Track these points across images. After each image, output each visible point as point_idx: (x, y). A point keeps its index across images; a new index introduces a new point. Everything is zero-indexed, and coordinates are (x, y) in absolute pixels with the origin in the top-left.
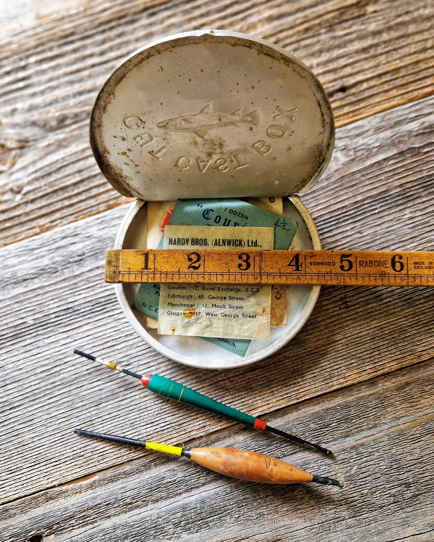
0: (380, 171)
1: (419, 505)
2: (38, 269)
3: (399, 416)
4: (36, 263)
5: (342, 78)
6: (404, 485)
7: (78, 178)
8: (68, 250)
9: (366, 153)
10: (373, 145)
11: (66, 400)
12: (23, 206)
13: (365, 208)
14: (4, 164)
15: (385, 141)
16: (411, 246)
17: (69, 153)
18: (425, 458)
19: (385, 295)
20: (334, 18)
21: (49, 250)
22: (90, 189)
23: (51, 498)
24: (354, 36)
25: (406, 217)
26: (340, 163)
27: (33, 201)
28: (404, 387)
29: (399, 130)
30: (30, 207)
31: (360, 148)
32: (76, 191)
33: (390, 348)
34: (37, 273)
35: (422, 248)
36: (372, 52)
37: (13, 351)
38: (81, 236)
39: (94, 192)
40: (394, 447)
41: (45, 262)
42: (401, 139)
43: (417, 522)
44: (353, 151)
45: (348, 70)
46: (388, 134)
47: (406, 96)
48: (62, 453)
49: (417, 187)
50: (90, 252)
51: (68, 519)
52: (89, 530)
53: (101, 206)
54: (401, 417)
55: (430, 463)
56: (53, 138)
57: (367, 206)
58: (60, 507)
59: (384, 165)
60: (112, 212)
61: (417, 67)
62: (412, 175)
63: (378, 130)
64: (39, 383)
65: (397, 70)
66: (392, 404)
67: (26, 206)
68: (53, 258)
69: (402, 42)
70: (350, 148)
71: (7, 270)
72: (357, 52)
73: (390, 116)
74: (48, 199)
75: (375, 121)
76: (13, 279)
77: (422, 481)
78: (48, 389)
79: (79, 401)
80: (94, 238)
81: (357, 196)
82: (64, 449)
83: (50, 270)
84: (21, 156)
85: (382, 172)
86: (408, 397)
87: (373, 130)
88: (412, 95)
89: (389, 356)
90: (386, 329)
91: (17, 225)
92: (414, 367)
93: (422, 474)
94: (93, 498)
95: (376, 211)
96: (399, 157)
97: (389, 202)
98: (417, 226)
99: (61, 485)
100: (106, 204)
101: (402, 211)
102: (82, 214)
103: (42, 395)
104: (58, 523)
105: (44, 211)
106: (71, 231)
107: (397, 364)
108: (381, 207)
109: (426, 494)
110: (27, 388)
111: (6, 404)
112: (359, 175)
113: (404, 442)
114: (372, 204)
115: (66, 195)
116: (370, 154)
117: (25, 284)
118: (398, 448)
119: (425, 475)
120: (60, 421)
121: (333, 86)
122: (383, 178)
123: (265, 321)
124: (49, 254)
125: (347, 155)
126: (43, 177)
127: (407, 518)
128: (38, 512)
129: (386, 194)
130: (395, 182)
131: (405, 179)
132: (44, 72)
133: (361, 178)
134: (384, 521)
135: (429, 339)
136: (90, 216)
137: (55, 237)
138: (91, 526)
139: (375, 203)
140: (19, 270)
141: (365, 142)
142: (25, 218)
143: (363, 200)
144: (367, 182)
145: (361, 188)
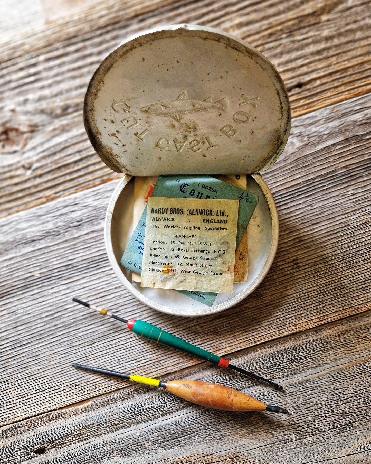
0: (329, 154)
1: (353, 431)
2: (44, 232)
3: (339, 358)
4: (43, 227)
5: (299, 76)
6: (342, 414)
7: (77, 157)
8: (69, 217)
9: (318, 139)
10: (323, 133)
11: (66, 339)
12: (33, 180)
13: (316, 185)
14: (18, 145)
15: (334, 129)
16: (353, 217)
17: (71, 136)
18: (359, 393)
19: (330, 258)
20: (293, 25)
21: (53, 217)
22: (88, 166)
23: (53, 419)
24: (310, 40)
25: (349, 193)
26: (296, 147)
27: (40, 176)
28: (343, 334)
29: (346, 120)
30: (38, 181)
31: (312, 135)
32: (76, 168)
33: (333, 302)
34: (43, 236)
35: (362, 219)
36: (325, 54)
37: (23, 299)
38: (80, 205)
39: (91, 169)
40: (334, 383)
41: (50, 226)
42: (347, 128)
43: (351, 444)
44: (307, 137)
45: (305, 69)
46: (336, 123)
47: (352, 91)
48: (62, 383)
49: (359, 169)
50: (87, 218)
51: (66, 436)
52: (83, 445)
53: (96, 180)
55: (363, 397)
56: (58, 123)
57: (317, 183)
58: (60, 426)
59: (332, 149)
60: (106, 185)
61: (362, 67)
62: (355, 158)
63: (328, 120)
64: (44, 325)
65: (345, 69)
66: (333, 348)
67: (35, 180)
68: (57, 223)
69: (350, 46)
70: (304, 135)
71: (19, 233)
72: (312, 54)
73: (338, 109)
74: (53, 175)
75: (326, 112)
76: (24, 240)
77: (356, 411)
78: (51, 331)
79: (76, 341)
80: (90, 207)
81: (309, 175)
82: (64, 379)
83: (54, 233)
84: (31, 138)
85: (330, 155)
86: (347, 342)
87: (324, 120)
88: (358, 91)
89: (332, 308)
90: (330, 286)
91: (27, 195)
92: (352, 317)
93: (356, 405)
94: (87, 420)
95: (325, 188)
96: (345, 143)
97: (336, 180)
98: (359, 200)
99: (61, 408)
100: (101, 179)
101: (347, 188)
102: (81, 187)
103: (46, 335)
104: (58, 439)
105: (50, 184)
106: (72, 201)
107: (339, 315)
108: (328, 184)
109: (359, 422)
110: (34, 329)
111: (17, 342)
112: (311, 158)
113: (342, 379)
114: (322, 182)
115: (68, 171)
116: (320, 140)
117: (33, 244)
118: (337, 384)
119: (359, 406)
120: (60, 357)
121: (292, 83)
122: (331, 160)
123: (230, 278)
124: (53, 220)
125: (302, 141)
126: (49, 156)
127: (343, 441)
128: (42, 429)
129: (334, 173)
130: (341, 163)
131: (349, 161)
132: (51, 68)
133: (313, 160)
134: (324, 443)
135: (366, 295)
136: (88, 188)
137: (58, 206)
138: (85, 442)
139: (324, 181)
140: (29, 232)
141: (317, 130)
142: (34, 190)
143: (314, 179)
144: (318, 164)
145: (313, 169)
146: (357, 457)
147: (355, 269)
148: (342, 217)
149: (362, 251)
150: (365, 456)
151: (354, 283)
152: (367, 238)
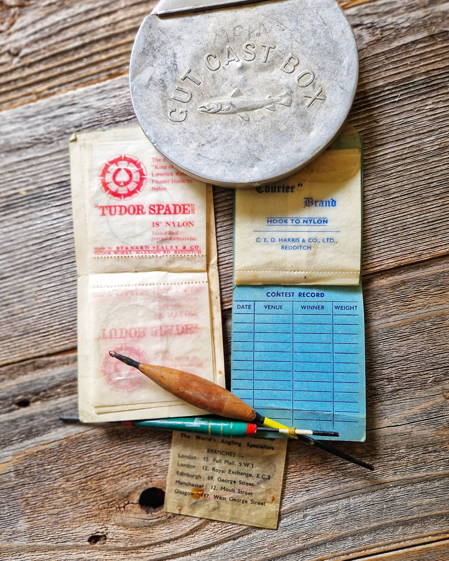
0: (407, 54)
1: (398, 400)
2: (33, 138)
3: (390, 314)
4: (31, 132)
6: (386, 380)
7: (78, 43)
8: (64, 120)
9: (394, 34)
10: (402, 25)
11: (57, 274)
12: (20, 70)
13: (385, 95)
15: (416, 21)
16: (428, 139)
17: (71, 15)
18: (411, 356)
19: (394, 190)
22: (92, 55)
23: (39, 367)
25: (427, 108)
26: (364, 42)
27: (30, 65)
28: (399, 286)
29: (433, 10)
30: (28, 71)
31: (387, 27)
32: (76, 57)
33: (390, 245)
34: (32, 143)
35: (439, 143)
37: (5, 221)
38: (79, 106)
39: (96, 58)
40: (381, 343)
41: (41, 130)
42: (434, 21)
43: (394, 415)
44: (380, 29)
46: (420, 13)
48: (51, 325)
49: (444, 76)
50: (88, 123)
51: (54, 387)
53: (101, 74)
54: (392, 315)
55: (415, 361)
57: (387, 93)
58: (47, 376)
59: (412, 48)
60: (113, 81)
62: (440, 62)
63: (410, 8)
64: (31, 255)
66: (385, 302)
67: (23, 70)
68: (49, 127)
70: (378, 27)
71: (1, 138)
74: (46, 64)
76: (7, 147)
77: (404, 377)
78: (39, 262)
79: (69, 276)
80: (93, 108)
82: (53, 321)
83: (45, 140)
84: (20, 15)
85: (408, 56)
86: (403, 296)
87: (404, 8)
89: (389, 253)
90: (389, 225)
91: (12, 90)
92: (412, 266)
93: (405, 370)
95: (397, 99)
96: (429, 41)
97: (412, 90)
98: (438, 118)
99: (49, 355)
100: (108, 73)
101: (425, 101)
103: (33, 267)
105: (42, 76)
106: (69, 99)
107: (396, 261)
108: (401, 95)
109: (407, 390)
110: (18, 259)
112: (383, 58)
113: (392, 339)
114: (393, 91)
115: (66, 60)
116: (397, 35)
117: (18, 153)
118: (385, 345)
119: (408, 372)
120: (50, 294)
122: (409, 63)
124: (44, 124)
125: (373, 35)
126: (42, 39)
128: (25, 379)
129: (410, 80)
130: (421, 68)
131: (432, 65)
133: (385, 61)
135: (433, 239)
136: (91, 84)
137: (52, 105)
139: (396, 90)
140: (13, 138)
141: (394, 21)
142: (21, 84)
143: (384, 86)
144: (391, 66)
145: (384, 73)
146: (399, 429)
147: (424, 205)
148: (414, 138)
149: (434, 184)
150: (409, 429)
151: (420, 223)
152: (443, 168)
